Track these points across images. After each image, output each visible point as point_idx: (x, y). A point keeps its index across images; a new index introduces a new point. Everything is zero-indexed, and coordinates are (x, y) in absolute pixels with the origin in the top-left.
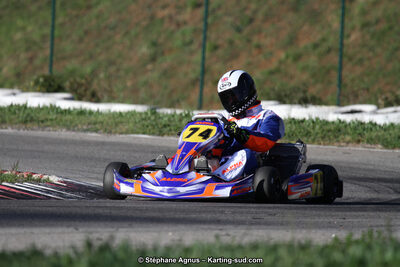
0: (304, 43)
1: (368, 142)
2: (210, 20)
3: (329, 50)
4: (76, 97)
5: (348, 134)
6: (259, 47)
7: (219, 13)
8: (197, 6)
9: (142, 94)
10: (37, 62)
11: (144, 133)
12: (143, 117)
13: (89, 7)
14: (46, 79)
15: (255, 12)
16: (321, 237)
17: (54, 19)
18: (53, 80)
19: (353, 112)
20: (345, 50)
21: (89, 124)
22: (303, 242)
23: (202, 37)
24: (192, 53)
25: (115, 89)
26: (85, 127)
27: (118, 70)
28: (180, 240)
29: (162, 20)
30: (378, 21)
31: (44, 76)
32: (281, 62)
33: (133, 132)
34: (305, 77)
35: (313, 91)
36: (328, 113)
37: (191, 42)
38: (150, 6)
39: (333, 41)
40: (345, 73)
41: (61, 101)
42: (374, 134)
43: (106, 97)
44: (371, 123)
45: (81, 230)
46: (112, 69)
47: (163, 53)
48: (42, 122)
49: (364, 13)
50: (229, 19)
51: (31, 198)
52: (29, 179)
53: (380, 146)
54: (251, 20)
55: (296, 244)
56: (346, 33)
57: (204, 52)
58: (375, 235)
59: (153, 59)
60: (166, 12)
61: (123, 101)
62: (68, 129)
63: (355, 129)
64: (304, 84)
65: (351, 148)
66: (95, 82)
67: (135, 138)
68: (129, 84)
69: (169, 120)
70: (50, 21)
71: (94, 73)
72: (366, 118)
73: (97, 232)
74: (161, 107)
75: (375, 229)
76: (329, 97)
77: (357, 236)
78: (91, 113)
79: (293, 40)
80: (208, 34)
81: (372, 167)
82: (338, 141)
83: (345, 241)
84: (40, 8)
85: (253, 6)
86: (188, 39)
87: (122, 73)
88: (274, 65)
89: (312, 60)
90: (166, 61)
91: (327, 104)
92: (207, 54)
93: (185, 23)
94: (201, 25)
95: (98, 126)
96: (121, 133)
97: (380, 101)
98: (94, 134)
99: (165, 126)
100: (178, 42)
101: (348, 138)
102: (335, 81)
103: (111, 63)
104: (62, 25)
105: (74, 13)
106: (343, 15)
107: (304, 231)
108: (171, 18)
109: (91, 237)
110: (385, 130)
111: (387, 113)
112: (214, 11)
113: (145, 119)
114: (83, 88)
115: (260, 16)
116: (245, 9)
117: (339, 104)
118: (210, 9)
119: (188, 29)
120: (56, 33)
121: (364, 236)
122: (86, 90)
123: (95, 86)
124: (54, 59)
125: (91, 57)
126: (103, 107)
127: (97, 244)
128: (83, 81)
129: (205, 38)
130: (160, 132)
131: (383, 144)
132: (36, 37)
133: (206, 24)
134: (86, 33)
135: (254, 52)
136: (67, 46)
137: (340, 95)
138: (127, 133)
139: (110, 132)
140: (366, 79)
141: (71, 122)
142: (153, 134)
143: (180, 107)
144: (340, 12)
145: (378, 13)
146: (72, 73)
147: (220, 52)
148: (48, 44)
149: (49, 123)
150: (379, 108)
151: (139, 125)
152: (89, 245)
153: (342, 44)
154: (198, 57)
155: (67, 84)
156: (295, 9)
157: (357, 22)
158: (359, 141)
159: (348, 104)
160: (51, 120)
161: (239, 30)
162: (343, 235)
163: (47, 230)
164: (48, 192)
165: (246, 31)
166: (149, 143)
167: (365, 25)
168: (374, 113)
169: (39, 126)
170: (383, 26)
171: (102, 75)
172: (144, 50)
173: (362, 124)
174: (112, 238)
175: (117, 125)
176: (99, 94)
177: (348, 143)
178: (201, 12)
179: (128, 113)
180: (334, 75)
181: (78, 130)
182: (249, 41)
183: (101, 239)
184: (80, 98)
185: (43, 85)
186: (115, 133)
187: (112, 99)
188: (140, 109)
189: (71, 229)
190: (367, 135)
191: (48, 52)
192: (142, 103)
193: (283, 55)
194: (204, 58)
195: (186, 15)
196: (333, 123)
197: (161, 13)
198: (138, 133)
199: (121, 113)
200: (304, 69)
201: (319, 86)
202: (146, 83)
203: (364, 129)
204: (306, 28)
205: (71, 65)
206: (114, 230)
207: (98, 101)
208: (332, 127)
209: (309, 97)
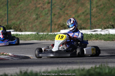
0: (80, 12)
1: (100, 39)
2: (53, 7)
3: (87, 14)
4: (15, 31)
5: (94, 37)
6: (67, 14)
7: (55, 5)
8: (49, 3)
9: (34, 29)
10: (4, 21)
11: (35, 40)
12: (35, 35)
13: (18, 5)
15: (65, 4)
16: (88, 67)
18: (9, 26)
19: (95, 31)
20: (92, 13)
22: (82, 68)
24: (48, 17)
25: (26, 28)
27: (27, 22)
28: (47, 70)
29: (39, 7)
30: (101, 5)
31: (6, 25)
34: (81, 22)
35: (83, 26)
36: (88, 32)
37: (47, 14)
38: (35, 4)
39: (88, 11)
40: (92, 20)
42: (101, 37)
43: (24, 30)
44: (100, 34)
45: (18, 68)
46: (25, 22)
47: (40, 17)
49: (97, 3)
50: (58, 7)
51: (4, 60)
52: (3, 54)
53: (103, 40)
54: (64, 7)
55: (80, 69)
56: (92, 9)
57: (51, 16)
58: (103, 65)
59: (37, 19)
60: (40, 5)
61: (29, 31)
63: (96, 36)
64: (81, 24)
65: (95, 41)
68: (30, 26)
69: (42, 36)
70: (7, 9)
71: (20, 24)
73: (23, 69)
74: (40, 32)
75: (103, 64)
76: (88, 27)
77: (98, 66)
78: (20, 35)
79: (77, 12)
80: (52, 11)
81: (101, 47)
82: (91, 40)
83: (94, 68)
84: (4, 6)
85: (65, 2)
86: (46, 13)
87: (28, 23)
89: (82, 17)
90: (41, 19)
91: (87, 29)
93: (46, 8)
94: (50, 9)
95: (22, 39)
96: (29, 40)
97: (103, 28)
98: (21, 41)
99: (41, 38)
100: (44, 14)
101: (94, 39)
102: (90, 23)
103: (25, 20)
104: (10, 10)
105: (14, 7)
106: (91, 4)
107: (83, 66)
108: (41, 7)
109: (21, 70)
110: (104, 36)
111: (105, 31)
112: (54, 4)
114: (17, 28)
115: (67, 5)
116: (63, 3)
117: (91, 29)
118: (52, 4)
119: (46, 10)
120: (9, 13)
121: (100, 66)
122: (18, 28)
123: (20, 27)
124: (8, 20)
125: (19, 19)
126: (23, 33)
127: (23, 72)
128: (17, 26)
129: (51, 12)
131: (104, 40)
132: (3, 14)
133: (52, 8)
134: (17, 12)
135: (66, 15)
136: (12, 16)
137: (91, 26)
138: (30, 40)
139: (26, 40)
142: (38, 40)
143: (45, 32)
144: (90, 3)
145: (100, 3)
146: (14, 24)
147: (56, 16)
148: (7, 16)
151: (34, 38)
152: (21, 72)
153: (91, 12)
154: (50, 18)
155: (12, 27)
156: (77, 3)
157: (95, 6)
158: (97, 39)
159: (93, 29)
161: (61, 10)
162: (94, 66)
163: (9, 69)
164: (8, 58)
165: (63, 9)
167: (97, 6)
168: (101, 31)
170: (103, 6)
171: (22, 24)
172: (34, 16)
173: (98, 34)
174: (27, 70)
175: (27, 38)
176: (22, 30)
177: (94, 40)
178: (50, 5)
179: (30, 34)
180: (89, 21)
182: (64, 12)
183: (24, 71)
186: (27, 40)
187: (26, 31)
188: (34, 33)
189: (16, 68)
191: (7, 18)
192: (34, 32)
193: (74, 16)
194: (51, 18)
195: (46, 6)
196: (89, 34)
197: (39, 6)
198: (33, 40)
199: (28, 35)
200: (81, 20)
201: (85, 24)
202: (35, 26)
203: (98, 36)
204: (80, 8)
205: (14, 21)
206: (28, 68)
207: (22, 31)
208: (89, 36)
209: (82, 28)
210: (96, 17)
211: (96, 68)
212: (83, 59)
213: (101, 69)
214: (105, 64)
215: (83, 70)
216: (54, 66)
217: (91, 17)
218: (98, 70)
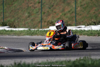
0: (66, 11)
1: (83, 35)
2: (43, 6)
3: (73, 12)
5: (79, 33)
6: (55, 12)
7: (45, 4)
8: (39, 3)
9: (27, 25)
11: (28, 35)
12: (27, 31)
13: (12, 4)
14: (2, 23)
15: (54, 4)
16: (73, 59)
17: (3, 8)
18: (4, 23)
19: (79, 27)
21: (14, 34)
22: (69, 60)
23: (41, 10)
24: (38, 15)
25: (20, 25)
26: (13, 34)
27: (20, 20)
28: (38, 61)
29: (31, 7)
30: (84, 5)
31: (2, 22)
32: (61, 16)
33: (25, 35)
34: (67, 19)
36: (73, 28)
38: (27, 4)
39: (73, 10)
40: (77, 18)
41: (6, 28)
42: (85, 33)
43: (18, 27)
45: (13, 60)
46: (19, 20)
47: (31, 15)
48: (2, 34)
49: (81, 3)
50: (47, 6)
53: (86, 36)
54: (53, 6)
55: (67, 61)
56: (77, 8)
57: (41, 14)
58: (86, 58)
59: (29, 17)
60: (31, 5)
61: (22, 28)
62: (9, 35)
63: (80, 32)
64: (67, 21)
66: (15, 23)
67: (25, 37)
68: (23, 23)
69: (34, 32)
71: (14, 21)
72: (83, 29)
73: (17, 60)
74: (31, 29)
75: (86, 56)
76: (73, 24)
77: (82, 58)
78: (14, 31)
79: (63, 10)
80: (42, 10)
85: (53, 2)
86: (37, 11)
87: (21, 21)
88: (59, 16)
89: (69, 15)
90: (32, 17)
91: (73, 26)
92: (42, 15)
93: (36, 7)
94: (40, 8)
95: (16, 34)
96: (22, 36)
97: (86, 25)
98: (15, 36)
99: (33, 33)
100: (35, 12)
102: (75, 20)
103: (19, 18)
104: (6, 9)
105: (9, 6)
106: (76, 3)
107: (69, 58)
108: (33, 6)
109: (16, 62)
110: (87, 32)
111: (88, 27)
112: (43, 4)
113: (28, 32)
115: (55, 5)
116: (51, 3)
117: (76, 26)
118: (42, 4)
119: (37, 9)
120: (4, 11)
121: (84, 58)
122: (12, 25)
123: (15, 24)
124: (4, 18)
125: (13, 17)
127: (17, 63)
128: (12, 23)
129: (42, 11)
130: (32, 35)
131: (87, 35)
134: (12, 11)
135: (54, 14)
136: (7, 14)
137: (76, 23)
138: (23, 35)
139: (19, 35)
140: (82, 19)
141: (9, 33)
142: (30, 35)
143: (36, 28)
144: (75, 3)
145: (84, 2)
146: (9, 21)
147: (45, 14)
148: (2, 14)
149: (4, 34)
150: (86, 26)
151: (26, 33)
152: (15, 64)
153: (76, 11)
155: (8, 24)
156: (64, 2)
157: (79, 5)
158: (81, 35)
159: (78, 25)
160: (4, 33)
161: (50, 8)
162: (78, 58)
163: (4, 60)
164: (4, 51)
165: (52, 8)
166: (29, 38)
167: (81, 6)
168: (85, 27)
169: (1, 35)
170: (86, 6)
171: (16, 21)
172: (27, 14)
173: (82, 30)
174: (21, 62)
175: (21, 33)
176: (16, 26)
178: (40, 4)
179: (23, 30)
180: (74, 18)
181: (11, 35)
182: (53, 11)
184: (11, 27)
185: (2, 25)
186: (20, 35)
187: (19, 27)
188: (26, 29)
189: (11, 60)
190: (83, 33)
191: (2, 16)
193: (61, 14)
194: (41, 16)
195: (37, 5)
196: (75, 30)
198: (26, 35)
199: (21, 31)
200: (67, 17)
201: (71, 21)
202: (27, 23)
203: (82, 32)
204: (67, 7)
205: (8, 19)
206: (21, 60)
207: (16, 28)
208: (74, 31)
209: (68, 24)
210: (81, 15)
211: (80, 60)
212: (69, 52)
213: (85, 61)
214: (88, 56)
215: (69, 61)
216: (44, 58)
217: (76, 15)
218: (82, 62)
